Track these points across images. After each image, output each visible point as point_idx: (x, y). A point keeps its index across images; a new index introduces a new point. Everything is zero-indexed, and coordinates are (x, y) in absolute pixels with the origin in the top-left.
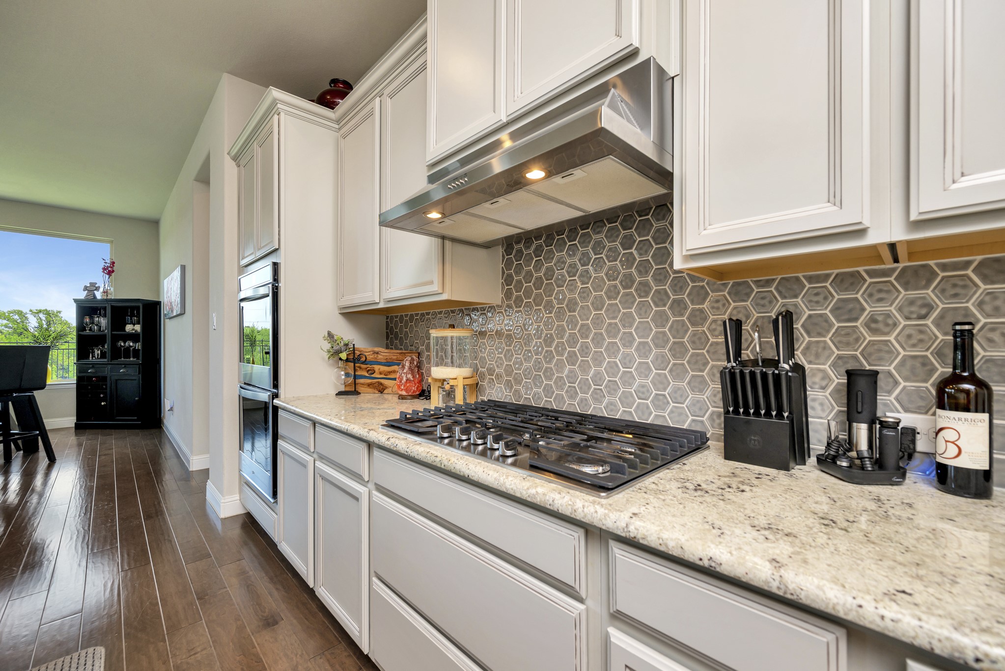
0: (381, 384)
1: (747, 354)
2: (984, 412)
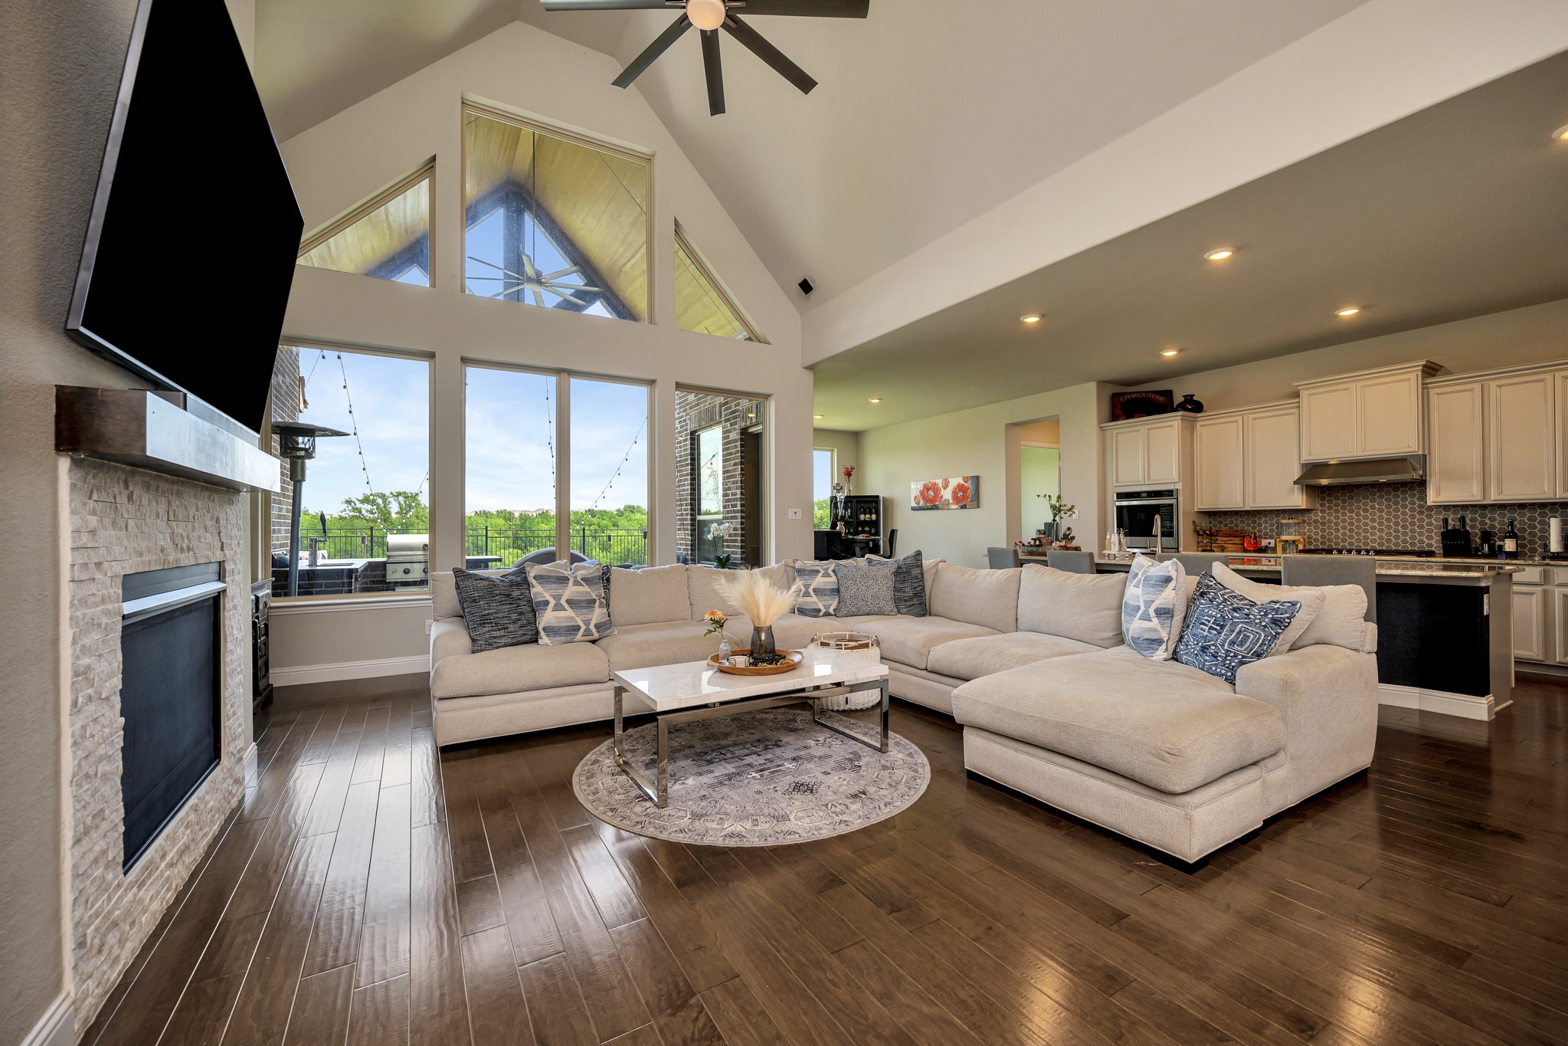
0: (1224, 546)
2: (1514, 539)
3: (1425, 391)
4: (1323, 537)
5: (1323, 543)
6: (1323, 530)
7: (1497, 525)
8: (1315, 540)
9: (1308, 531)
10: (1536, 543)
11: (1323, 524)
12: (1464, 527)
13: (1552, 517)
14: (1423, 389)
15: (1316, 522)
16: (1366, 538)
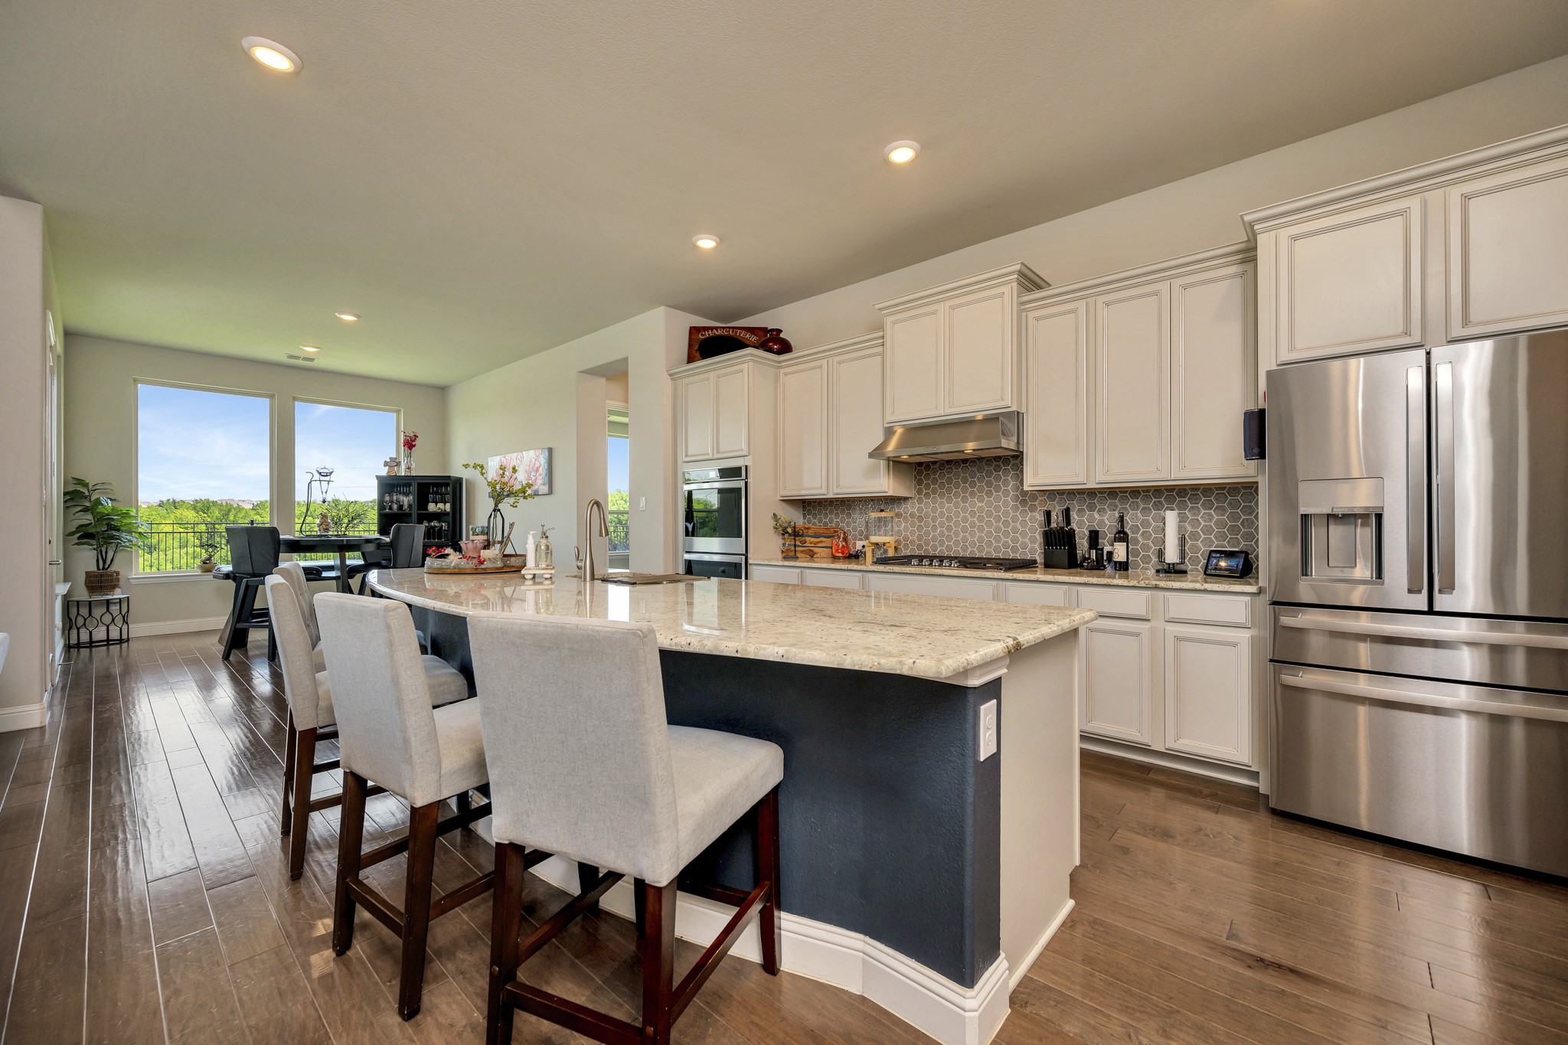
0: (811, 551)
1: (1054, 525)
2: (1124, 542)
3: (1024, 314)
4: (920, 538)
5: (920, 547)
6: (920, 528)
7: (1107, 522)
8: (912, 542)
9: (906, 528)
10: (1149, 548)
11: (920, 519)
12: (1068, 523)
13: (1167, 509)
14: (1020, 312)
15: (912, 515)
16: (965, 540)
